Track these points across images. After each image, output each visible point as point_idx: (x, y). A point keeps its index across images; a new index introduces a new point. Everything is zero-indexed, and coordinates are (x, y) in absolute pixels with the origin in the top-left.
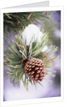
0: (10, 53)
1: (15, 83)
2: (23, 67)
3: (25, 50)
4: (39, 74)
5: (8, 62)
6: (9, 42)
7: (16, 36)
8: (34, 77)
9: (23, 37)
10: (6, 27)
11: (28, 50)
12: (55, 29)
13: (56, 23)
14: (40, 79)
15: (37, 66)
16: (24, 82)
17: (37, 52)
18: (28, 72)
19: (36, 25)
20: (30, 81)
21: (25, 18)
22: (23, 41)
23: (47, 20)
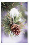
0: (4, 21)
1: (7, 35)
2: (10, 28)
3: (11, 20)
4: (18, 31)
5: (3, 25)
6: (4, 16)
7: (7, 13)
8: (15, 33)
9: (10, 14)
10: (3, 9)
11: (12, 20)
12: (25, 11)
13: (25, 8)
14: (18, 34)
15: (17, 28)
16: (11, 35)
17: (16, 21)
18: (12, 30)
19: (16, 8)
20: (13, 34)
21: (11, 5)
22: (10, 16)
23: (21, 6)
